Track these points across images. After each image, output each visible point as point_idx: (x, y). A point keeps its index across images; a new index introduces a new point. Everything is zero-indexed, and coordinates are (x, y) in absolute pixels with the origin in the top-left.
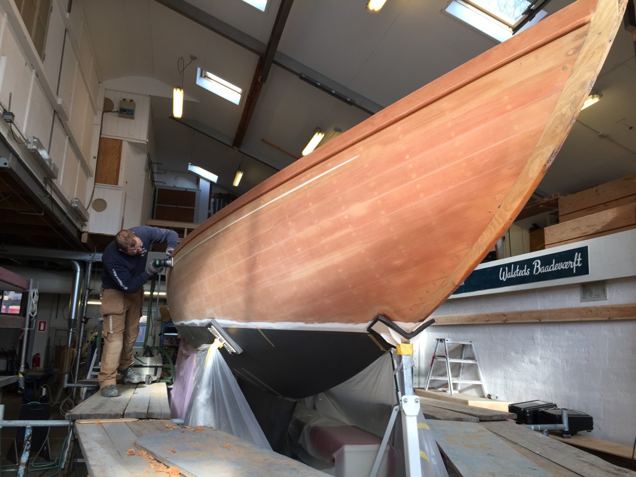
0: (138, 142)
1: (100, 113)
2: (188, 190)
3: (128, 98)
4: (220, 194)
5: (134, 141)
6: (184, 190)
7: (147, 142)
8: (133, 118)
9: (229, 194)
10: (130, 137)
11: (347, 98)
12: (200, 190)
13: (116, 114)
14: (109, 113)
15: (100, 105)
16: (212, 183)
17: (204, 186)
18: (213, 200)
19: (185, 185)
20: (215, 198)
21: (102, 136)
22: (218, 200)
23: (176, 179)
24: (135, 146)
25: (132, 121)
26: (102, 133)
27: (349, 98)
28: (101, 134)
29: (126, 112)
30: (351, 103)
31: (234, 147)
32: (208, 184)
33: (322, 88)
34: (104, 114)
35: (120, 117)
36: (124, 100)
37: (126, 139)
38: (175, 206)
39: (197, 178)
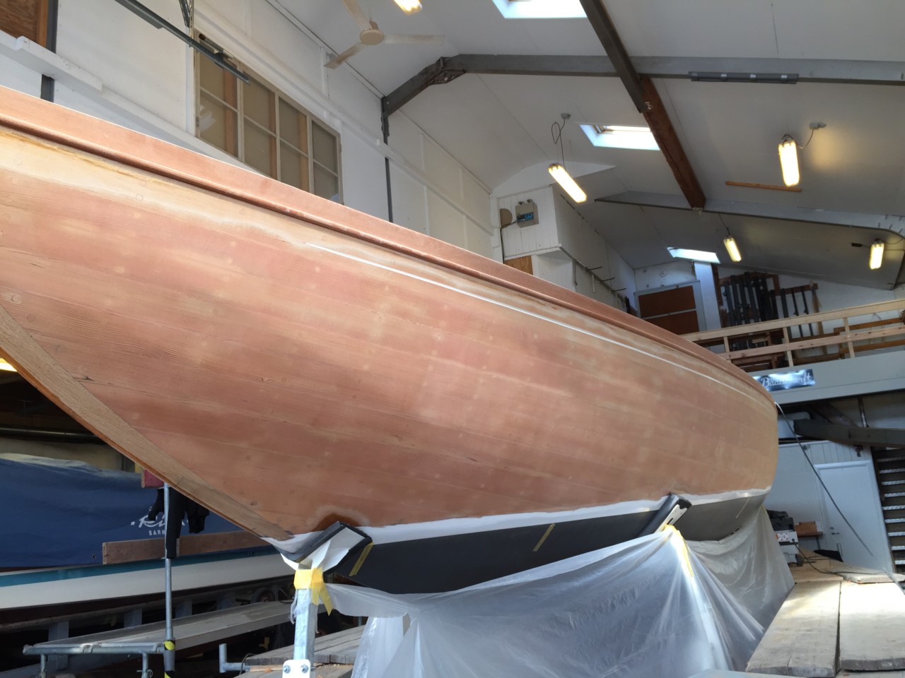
0: (549, 251)
1: (497, 232)
2: (680, 287)
3: (524, 199)
4: (733, 277)
5: (544, 252)
6: (675, 287)
7: (560, 248)
8: (538, 223)
9: (747, 274)
10: (539, 248)
11: (781, 75)
12: (699, 281)
13: (516, 225)
14: (509, 227)
15: (495, 220)
16: (714, 266)
17: (705, 273)
18: (723, 290)
19: (675, 279)
20: (726, 284)
21: (506, 259)
22: (731, 287)
23: (662, 275)
24: (549, 257)
25: (536, 226)
26: (506, 254)
27: (785, 74)
28: (503, 258)
29: (527, 217)
30: (792, 80)
31: (694, 209)
32: (709, 268)
33: (732, 78)
34: (503, 230)
35: (521, 227)
36: (521, 203)
37: (534, 253)
38: (667, 315)
39: (690, 264)
